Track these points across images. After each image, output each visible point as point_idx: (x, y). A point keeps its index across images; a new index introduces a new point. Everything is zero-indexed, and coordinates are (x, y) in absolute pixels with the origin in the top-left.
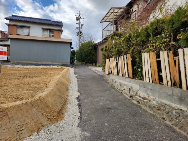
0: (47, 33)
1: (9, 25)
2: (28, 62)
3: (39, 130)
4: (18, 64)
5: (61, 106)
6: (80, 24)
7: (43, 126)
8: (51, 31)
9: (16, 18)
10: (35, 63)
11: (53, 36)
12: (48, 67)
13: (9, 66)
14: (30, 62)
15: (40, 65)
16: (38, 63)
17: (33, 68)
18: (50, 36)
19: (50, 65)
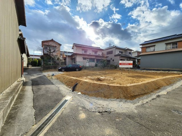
0: (170, 46)
1: (142, 48)
2: (151, 68)
3: (118, 98)
4: (144, 69)
5: (137, 94)
8: (175, 43)
9: (147, 43)
11: (176, 47)
12: (167, 72)
13: (139, 70)
14: (152, 69)
15: (160, 70)
16: (158, 69)
17: (153, 72)
18: (173, 48)
19: (169, 70)
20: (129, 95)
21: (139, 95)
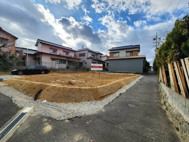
0: (129, 54)
1: (110, 53)
2: (116, 71)
3: (89, 101)
4: (111, 72)
6: (157, 42)
7: (91, 100)
8: (131, 52)
9: (114, 49)
10: (120, 71)
11: (132, 55)
12: (126, 74)
15: (122, 73)
16: (121, 72)
18: (130, 55)
19: (128, 73)
20: (99, 97)
21: (107, 95)
